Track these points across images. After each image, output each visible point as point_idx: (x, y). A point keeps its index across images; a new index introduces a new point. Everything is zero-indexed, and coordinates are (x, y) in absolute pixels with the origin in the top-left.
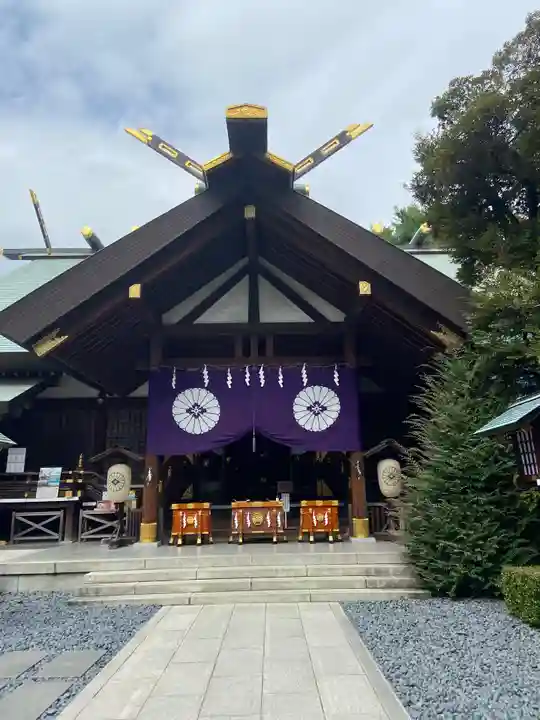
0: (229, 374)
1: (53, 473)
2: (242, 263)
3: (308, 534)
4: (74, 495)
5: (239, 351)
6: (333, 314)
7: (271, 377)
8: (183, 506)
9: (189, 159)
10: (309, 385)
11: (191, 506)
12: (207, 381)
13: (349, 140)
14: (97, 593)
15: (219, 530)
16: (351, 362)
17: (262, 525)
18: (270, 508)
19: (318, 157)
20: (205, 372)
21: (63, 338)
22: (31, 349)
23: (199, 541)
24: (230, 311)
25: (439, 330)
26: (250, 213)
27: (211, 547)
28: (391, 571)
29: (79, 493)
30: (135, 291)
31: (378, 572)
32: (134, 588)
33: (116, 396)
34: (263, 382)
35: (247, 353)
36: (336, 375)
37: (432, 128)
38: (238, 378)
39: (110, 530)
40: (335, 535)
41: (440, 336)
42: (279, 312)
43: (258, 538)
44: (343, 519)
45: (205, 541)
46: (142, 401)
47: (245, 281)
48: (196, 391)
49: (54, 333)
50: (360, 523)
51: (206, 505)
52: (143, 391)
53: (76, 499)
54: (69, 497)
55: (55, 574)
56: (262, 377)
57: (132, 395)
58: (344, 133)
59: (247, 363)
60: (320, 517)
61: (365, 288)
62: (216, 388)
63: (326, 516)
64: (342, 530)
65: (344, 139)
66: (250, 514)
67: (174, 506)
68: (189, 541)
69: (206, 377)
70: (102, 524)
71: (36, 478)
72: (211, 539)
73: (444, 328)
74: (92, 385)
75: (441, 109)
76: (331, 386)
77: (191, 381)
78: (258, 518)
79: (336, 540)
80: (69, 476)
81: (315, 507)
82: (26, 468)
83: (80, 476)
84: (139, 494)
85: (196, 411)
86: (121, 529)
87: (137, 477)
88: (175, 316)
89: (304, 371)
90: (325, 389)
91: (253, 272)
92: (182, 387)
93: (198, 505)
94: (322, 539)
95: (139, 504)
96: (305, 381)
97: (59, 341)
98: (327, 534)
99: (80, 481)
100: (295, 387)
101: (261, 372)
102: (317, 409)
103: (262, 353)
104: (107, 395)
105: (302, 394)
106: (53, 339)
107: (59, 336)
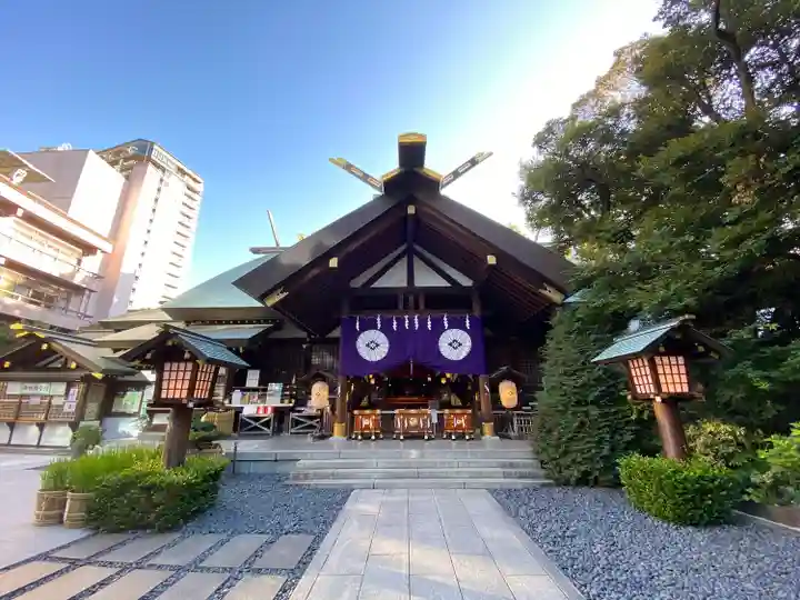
0: (394, 321)
1: (275, 387)
2: (403, 248)
3: (451, 434)
4: (290, 402)
5: (401, 306)
6: (466, 282)
7: (423, 323)
8: (362, 412)
9: (370, 177)
10: (449, 328)
11: (368, 412)
12: (379, 326)
13: (477, 163)
14: (306, 477)
15: (387, 430)
16: (477, 313)
17: (417, 427)
18: (422, 415)
19: (456, 174)
20: (378, 319)
21: (285, 294)
22: (264, 303)
23: (373, 437)
24: (395, 279)
25: (545, 289)
26: (411, 210)
27: (381, 441)
29: (293, 401)
30: (333, 263)
31: (512, 465)
32: (333, 474)
33: (318, 337)
34: (417, 326)
35: (406, 307)
36: (468, 321)
37: (534, 156)
38: (401, 322)
39: (311, 427)
40: (470, 435)
41: (546, 293)
42: (427, 279)
43: (413, 436)
44: (476, 423)
45: (377, 438)
46: (336, 340)
47: (405, 259)
48: (373, 331)
49: (279, 291)
50: (488, 427)
51: (378, 412)
52: (336, 333)
53: (291, 405)
54: (286, 404)
55: (276, 461)
56: (416, 323)
57: (330, 335)
58: (475, 158)
59: (407, 313)
60: (459, 422)
61: (491, 260)
62: (386, 329)
63: (463, 421)
64: (471, 433)
65: (473, 162)
66: (408, 419)
67: (356, 412)
68: (366, 437)
69: (379, 322)
70: (306, 423)
71: (265, 390)
72: (381, 436)
73: (549, 288)
74: (305, 330)
75: (540, 141)
76: (464, 329)
77: (368, 325)
78: (413, 422)
79: (471, 439)
80: (287, 390)
81: (455, 414)
82: (259, 385)
83: (294, 390)
84: (332, 402)
85: (373, 345)
86: (319, 428)
87: (332, 391)
88: (358, 282)
89: (445, 319)
90: (461, 331)
91: (410, 254)
92: (363, 329)
93: (373, 411)
94: (461, 437)
95: (333, 409)
96: (446, 325)
97: (282, 296)
98: (464, 434)
99: (294, 393)
100: (438, 329)
101: (416, 320)
102: (454, 344)
103: (417, 307)
104: (313, 337)
105: (444, 334)
106: (278, 295)
107: (282, 292)
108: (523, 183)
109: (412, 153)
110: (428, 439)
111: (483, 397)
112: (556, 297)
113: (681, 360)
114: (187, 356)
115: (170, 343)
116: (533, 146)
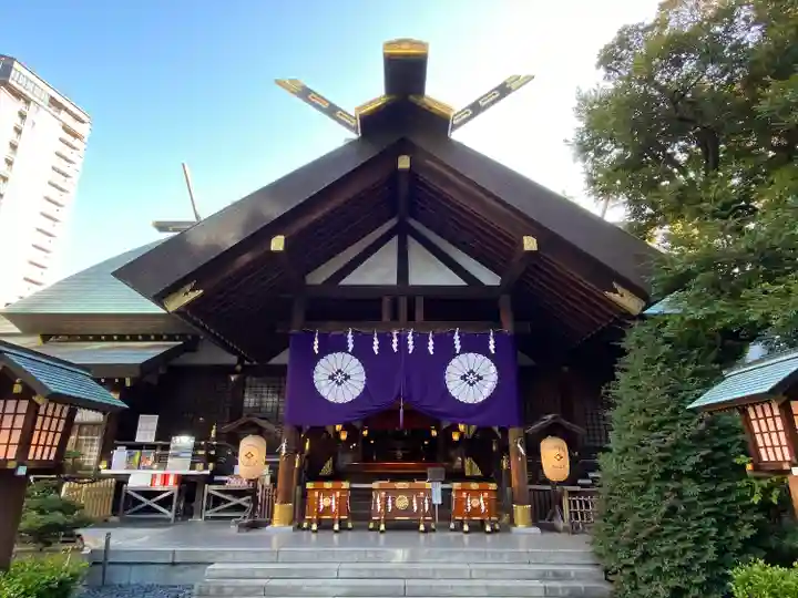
0: (375, 339)
1: (183, 442)
2: (392, 222)
3: (462, 522)
4: (206, 468)
5: (387, 315)
6: (489, 278)
7: (421, 342)
8: (318, 484)
9: (340, 109)
10: (462, 351)
11: (328, 485)
12: (351, 346)
13: (510, 91)
14: (220, 591)
15: (358, 514)
16: (508, 328)
17: (408, 510)
18: (416, 491)
19: (476, 108)
20: (350, 336)
21: (199, 292)
22: (164, 307)
23: (336, 527)
24: (378, 272)
25: (616, 292)
26: (404, 163)
27: (350, 534)
28: (572, 574)
29: (211, 465)
30: (278, 244)
31: (557, 576)
32: (264, 587)
33: (255, 363)
34: (411, 348)
35: (395, 316)
36: (492, 341)
37: (599, 82)
38: (385, 341)
39: (239, 508)
40: (492, 524)
41: (615, 297)
42: (429, 274)
43: (401, 525)
44: (502, 506)
45: (343, 528)
46: (282, 369)
47: (395, 240)
48: (339, 355)
49: (188, 288)
50: (521, 511)
51: (346, 485)
52: (283, 358)
53: (208, 472)
54: (199, 471)
55: (173, 565)
56: (410, 343)
57: (274, 361)
58: (505, 83)
59: (396, 327)
60: (475, 503)
61: (530, 244)
62: (362, 352)
63: (482, 501)
64: (494, 523)
65: (503, 90)
66: (394, 497)
67: (309, 485)
68: (325, 526)
69: (350, 341)
70: (230, 501)
71: (167, 448)
72: (350, 525)
73: (620, 289)
74: (234, 352)
75: (609, 59)
76: (487, 353)
77: (333, 345)
78: (402, 502)
79: (494, 531)
80: (201, 448)
81: (469, 491)
82: (157, 438)
83: (212, 447)
84: (273, 467)
85: (339, 377)
86: (251, 509)
87: (272, 450)
88: (319, 277)
89: (457, 337)
90: (481, 357)
91: (402, 232)
92: (325, 351)
93: (337, 484)
94: (478, 527)
95: (274, 480)
96: (458, 347)
97: (193, 296)
98: (483, 523)
99: (213, 453)
100: (446, 354)
101: (410, 337)
102: (471, 378)
103: (411, 317)
104: (246, 363)
105: (455, 361)
106: (187, 293)
107: (192, 290)
108: (582, 125)
109: (406, 71)
110: (425, 531)
111: (514, 463)
112: (630, 303)
114: (17, 389)
116: (598, 66)
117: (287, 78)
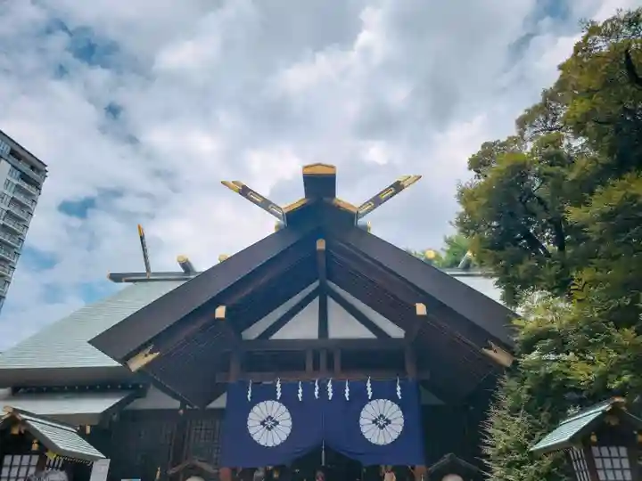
0: (300, 387)
2: (314, 285)
5: (309, 365)
6: (395, 332)
7: (338, 391)
9: (272, 204)
10: (373, 398)
12: (279, 394)
13: (402, 188)
16: (411, 375)
19: (377, 201)
20: (278, 385)
21: (156, 354)
22: (125, 364)
24: (302, 328)
25: (490, 348)
26: (321, 245)
30: (220, 312)
33: (196, 407)
34: (331, 395)
35: (316, 367)
36: (399, 389)
37: (469, 178)
38: (308, 389)
41: (491, 353)
42: (345, 328)
46: (219, 413)
47: (316, 301)
48: (269, 403)
49: (147, 351)
52: (220, 402)
56: (330, 390)
58: (398, 182)
59: (317, 377)
61: (421, 309)
62: (288, 400)
65: (398, 187)
69: (279, 390)
73: (494, 346)
76: (394, 399)
77: (265, 394)
85: (269, 423)
88: (253, 333)
89: (369, 384)
90: (389, 402)
91: (323, 294)
92: (258, 399)
96: (370, 394)
97: (151, 357)
100: (360, 400)
101: (330, 385)
102: (382, 422)
103: (330, 366)
104: (188, 407)
105: (368, 407)
106: (146, 356)
107: (151, 353)
108: (461, 209)
112: (503, 358)
113: (623, 451)
114: (35, 447)
115: (15, 431)
117: (230, 180)
